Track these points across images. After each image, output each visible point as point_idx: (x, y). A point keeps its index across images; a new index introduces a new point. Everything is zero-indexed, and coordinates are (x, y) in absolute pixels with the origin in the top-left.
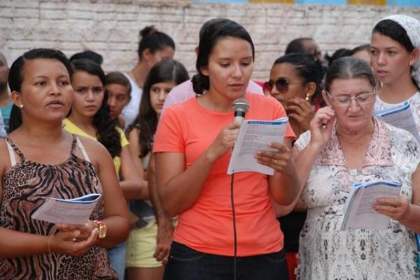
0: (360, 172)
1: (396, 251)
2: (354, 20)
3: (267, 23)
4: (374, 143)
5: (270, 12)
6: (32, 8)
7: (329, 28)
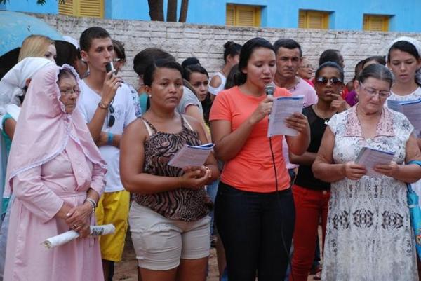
0: (373, 141)
1: (396, 191)
2: (367, 40)
3: (311, 42)
4: (381, 120)
5: (313, 35)
6: (162, 32)
7: (351, 45)
